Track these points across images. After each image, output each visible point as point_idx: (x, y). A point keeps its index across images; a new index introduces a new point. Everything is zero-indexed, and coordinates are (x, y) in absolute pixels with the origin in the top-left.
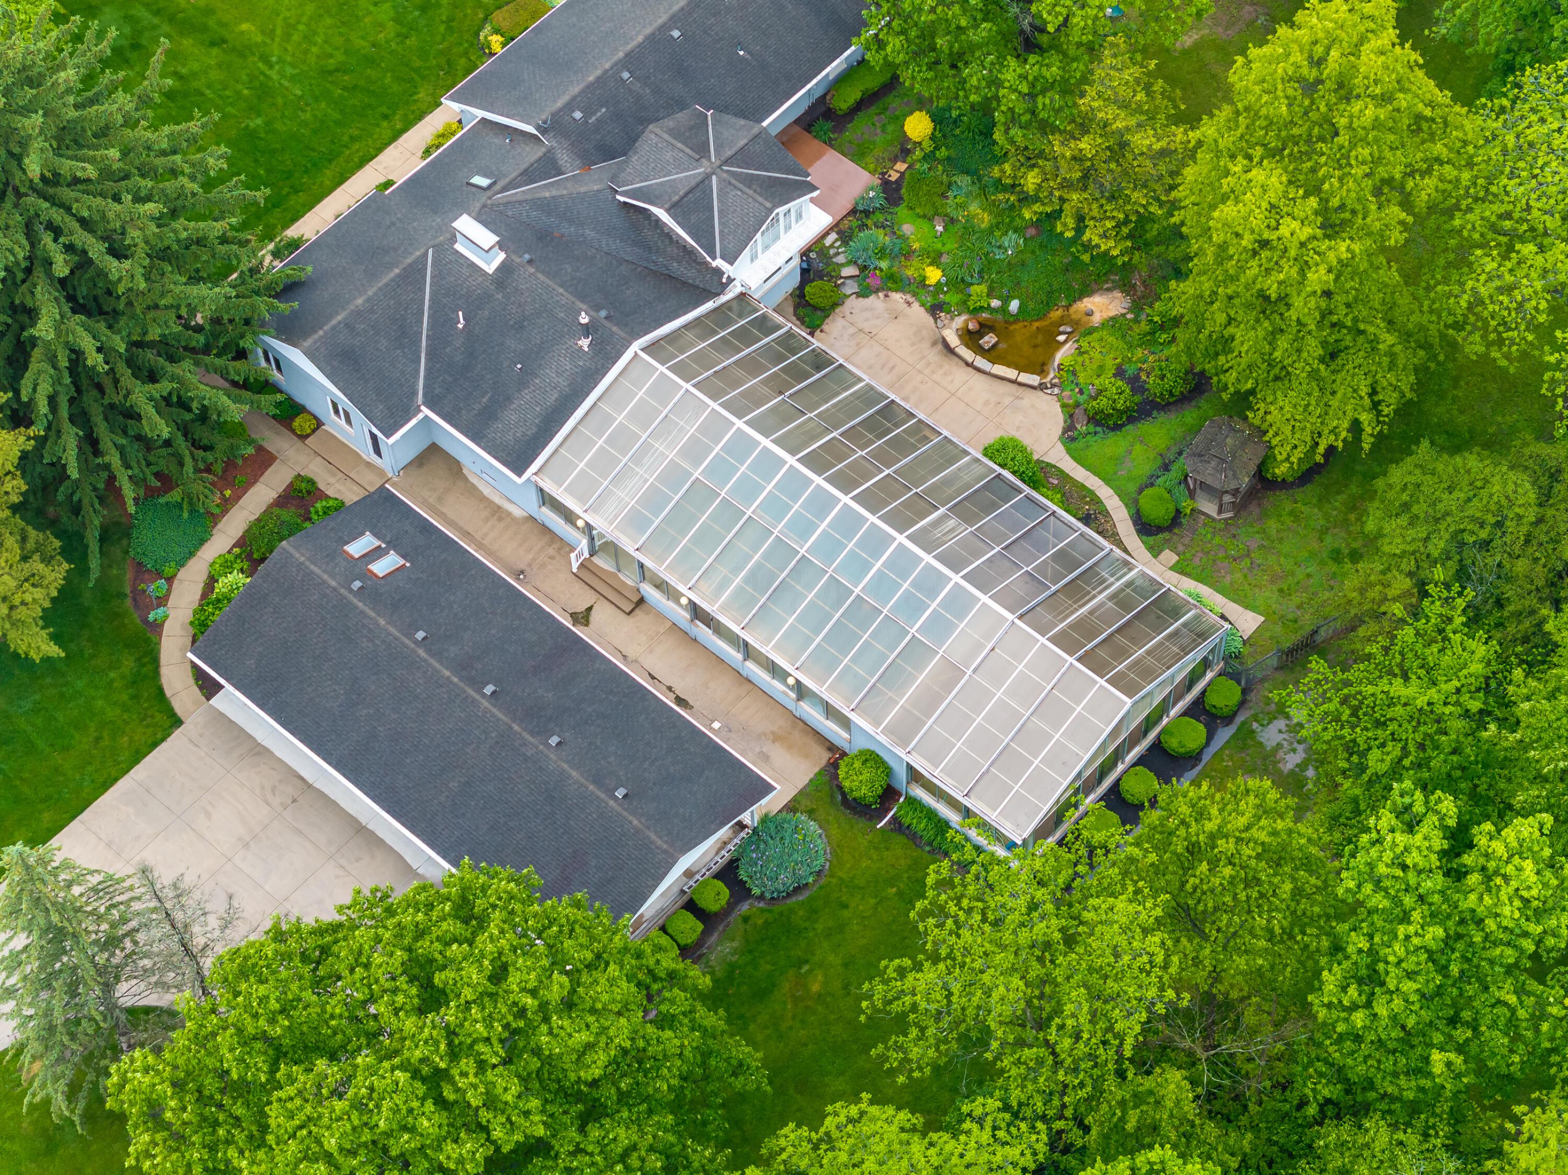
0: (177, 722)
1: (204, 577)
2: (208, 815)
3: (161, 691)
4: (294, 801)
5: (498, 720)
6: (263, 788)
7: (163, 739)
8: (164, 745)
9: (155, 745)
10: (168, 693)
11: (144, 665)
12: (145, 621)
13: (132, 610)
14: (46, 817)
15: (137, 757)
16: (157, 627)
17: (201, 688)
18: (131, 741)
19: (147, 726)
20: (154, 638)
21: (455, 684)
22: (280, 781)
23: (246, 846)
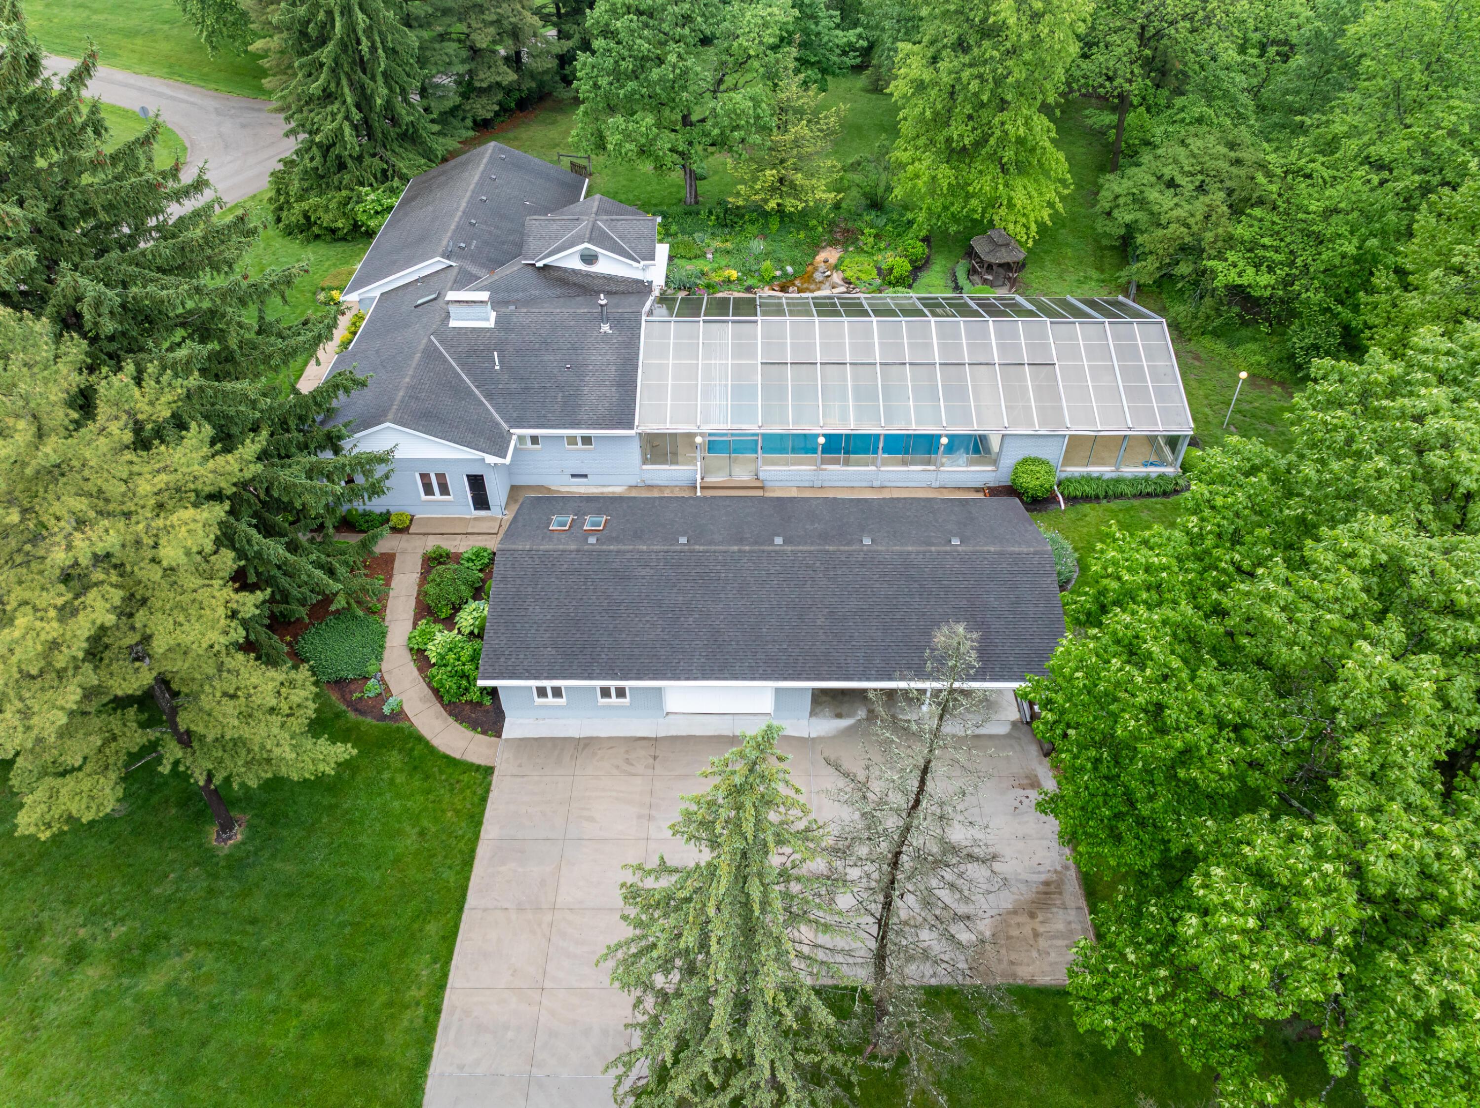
0: (489, 771)
1: (407, 657)
2: (591, 819)
3: (447, 757)
4: (655, 758)
5: (810, 552)
6: (618, 767)
7: (488, 791)
8: (492, 795)
9: (484, 799)
10: (457, 755)
11: (412, 750)
12: (384, 718)
13: (360, 718)
14: (432, 928)
15: (476, 821)
16: (399, 715)
17: (484, 733)
18: (457, 812)
19: (462, 791)
20: (404, 725)
21: (750, 552)
22: (627, 752)
23: (650, 818)
